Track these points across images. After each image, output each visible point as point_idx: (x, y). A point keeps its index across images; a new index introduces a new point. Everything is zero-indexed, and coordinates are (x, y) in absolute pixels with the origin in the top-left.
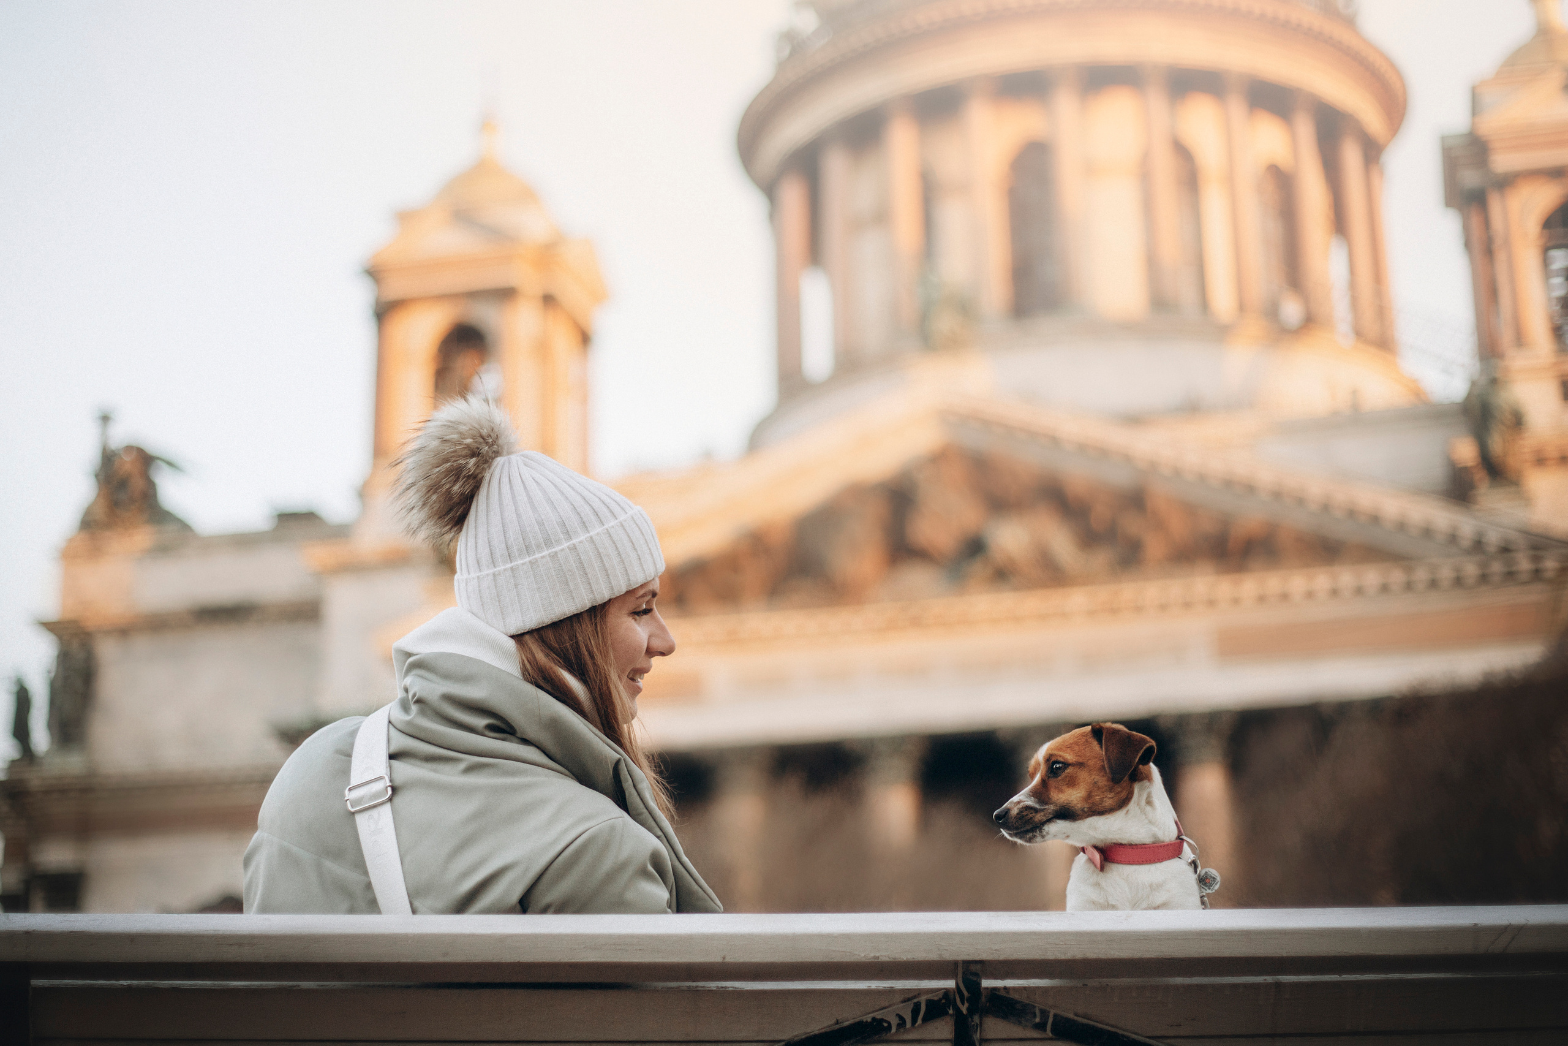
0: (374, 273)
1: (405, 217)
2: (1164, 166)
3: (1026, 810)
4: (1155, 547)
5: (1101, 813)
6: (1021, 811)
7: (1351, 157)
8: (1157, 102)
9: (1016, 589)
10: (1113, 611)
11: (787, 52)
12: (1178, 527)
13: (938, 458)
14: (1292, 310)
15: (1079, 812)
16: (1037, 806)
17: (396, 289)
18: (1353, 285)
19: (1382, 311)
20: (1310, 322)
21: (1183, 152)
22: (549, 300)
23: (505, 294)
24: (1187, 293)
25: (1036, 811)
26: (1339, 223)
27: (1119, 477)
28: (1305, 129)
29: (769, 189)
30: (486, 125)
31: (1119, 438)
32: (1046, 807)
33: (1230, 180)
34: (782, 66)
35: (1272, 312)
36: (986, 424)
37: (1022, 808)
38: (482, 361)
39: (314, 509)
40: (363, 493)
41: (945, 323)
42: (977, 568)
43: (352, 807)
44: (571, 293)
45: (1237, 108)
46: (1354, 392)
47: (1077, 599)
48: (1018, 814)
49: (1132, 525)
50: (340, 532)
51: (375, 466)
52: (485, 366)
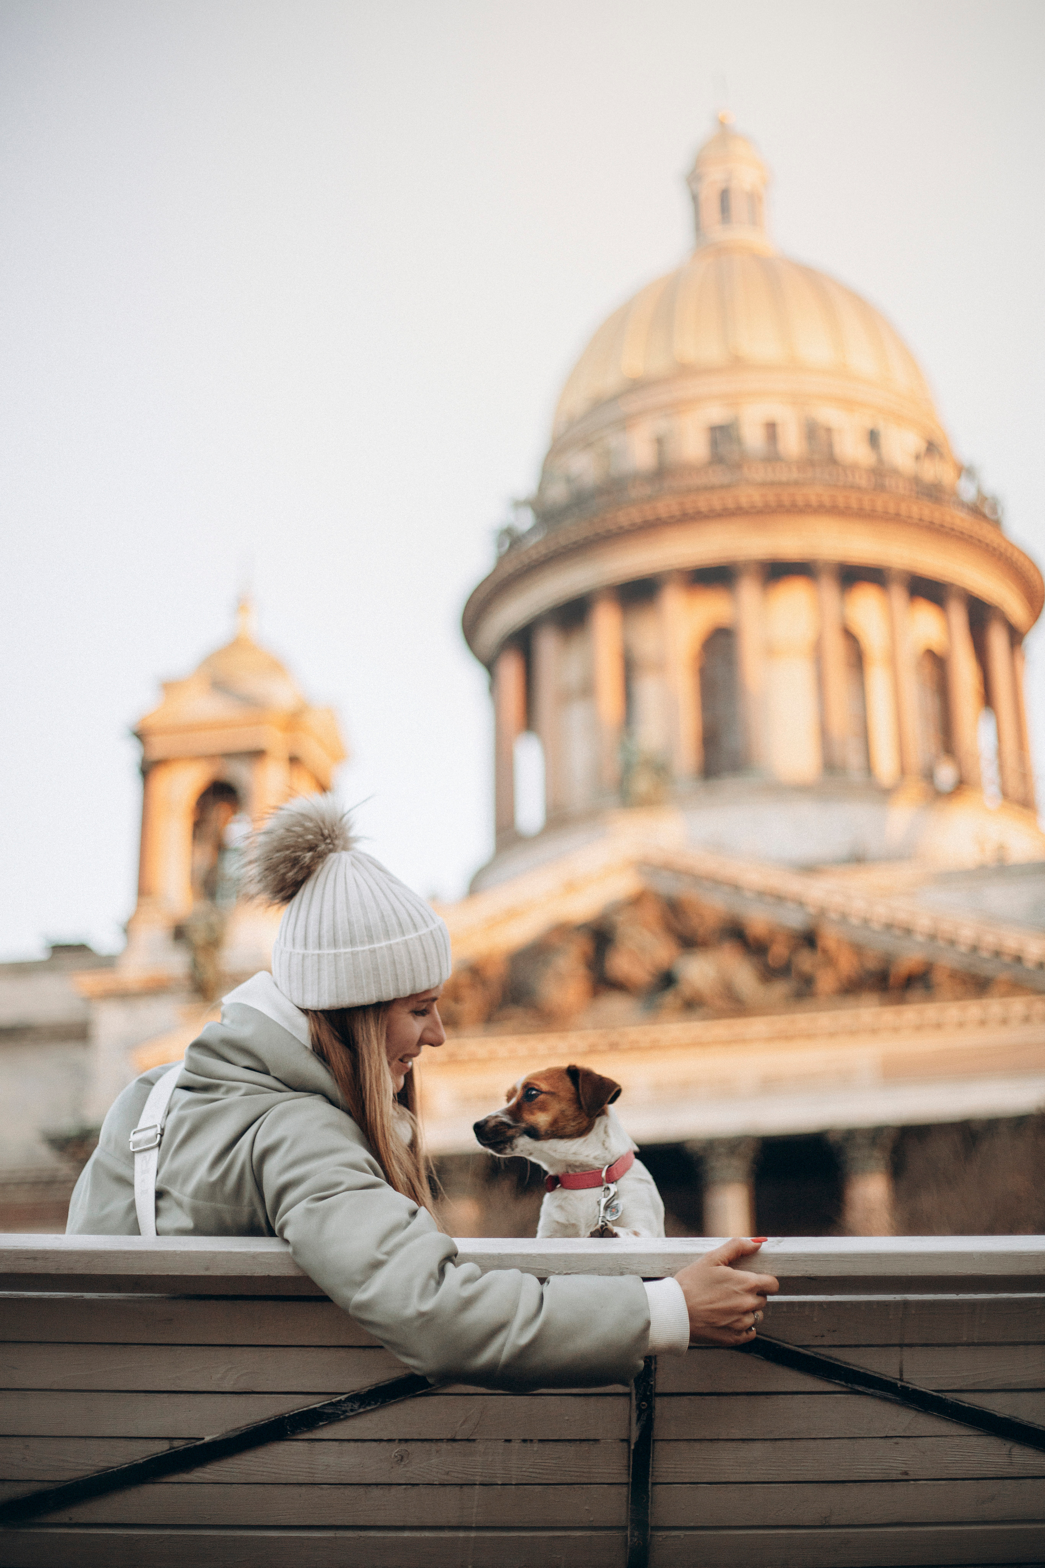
0: (141, 735)
1: (169, 687)
2: (835, 648)
3: (502, 1125)
4: (826, 981)
5: (562, 1137)
6: (496, 1126)
7: (998, 641)
8: (828, 591)
9: (704, 1018)
10: (786, 1037)
11: (507, 545)
12: (847, 964)
13: (636, 901)
14: (946, 774)
15: (543, 1133)
16: (511, 1122)
17: (159, 749)
18: (1000, 753)
19: (1025, 776)
20: (962, 785)
21: (850, 637)
22: (294, 760)
23: (257, 755)
24: (854, 760)
25: (509, 1126)
26: (988, 698)
27: (794, 920)
28: (958, 617)
29: (490, 665)
30: (242, 606)
31: (794, 885)
32: (518, 1125)
33: (892, 661)
34: (501, 560)
35: (929, 775)
36: (679, 872)
37: (499, 1122)
38: (235, 812)
39: (85, 943)
40: (128, 929)
41: (642, 784)
42: (669, 998)
43: (134, 1148)
44: (313, 752)
45: (898, 595)
46: (1001, 848)
47: (758, 1026)
48: (494, 1126)
49: (806, 961)
50: (108, 963)
51: (139, 905)
52: (238, 817)
